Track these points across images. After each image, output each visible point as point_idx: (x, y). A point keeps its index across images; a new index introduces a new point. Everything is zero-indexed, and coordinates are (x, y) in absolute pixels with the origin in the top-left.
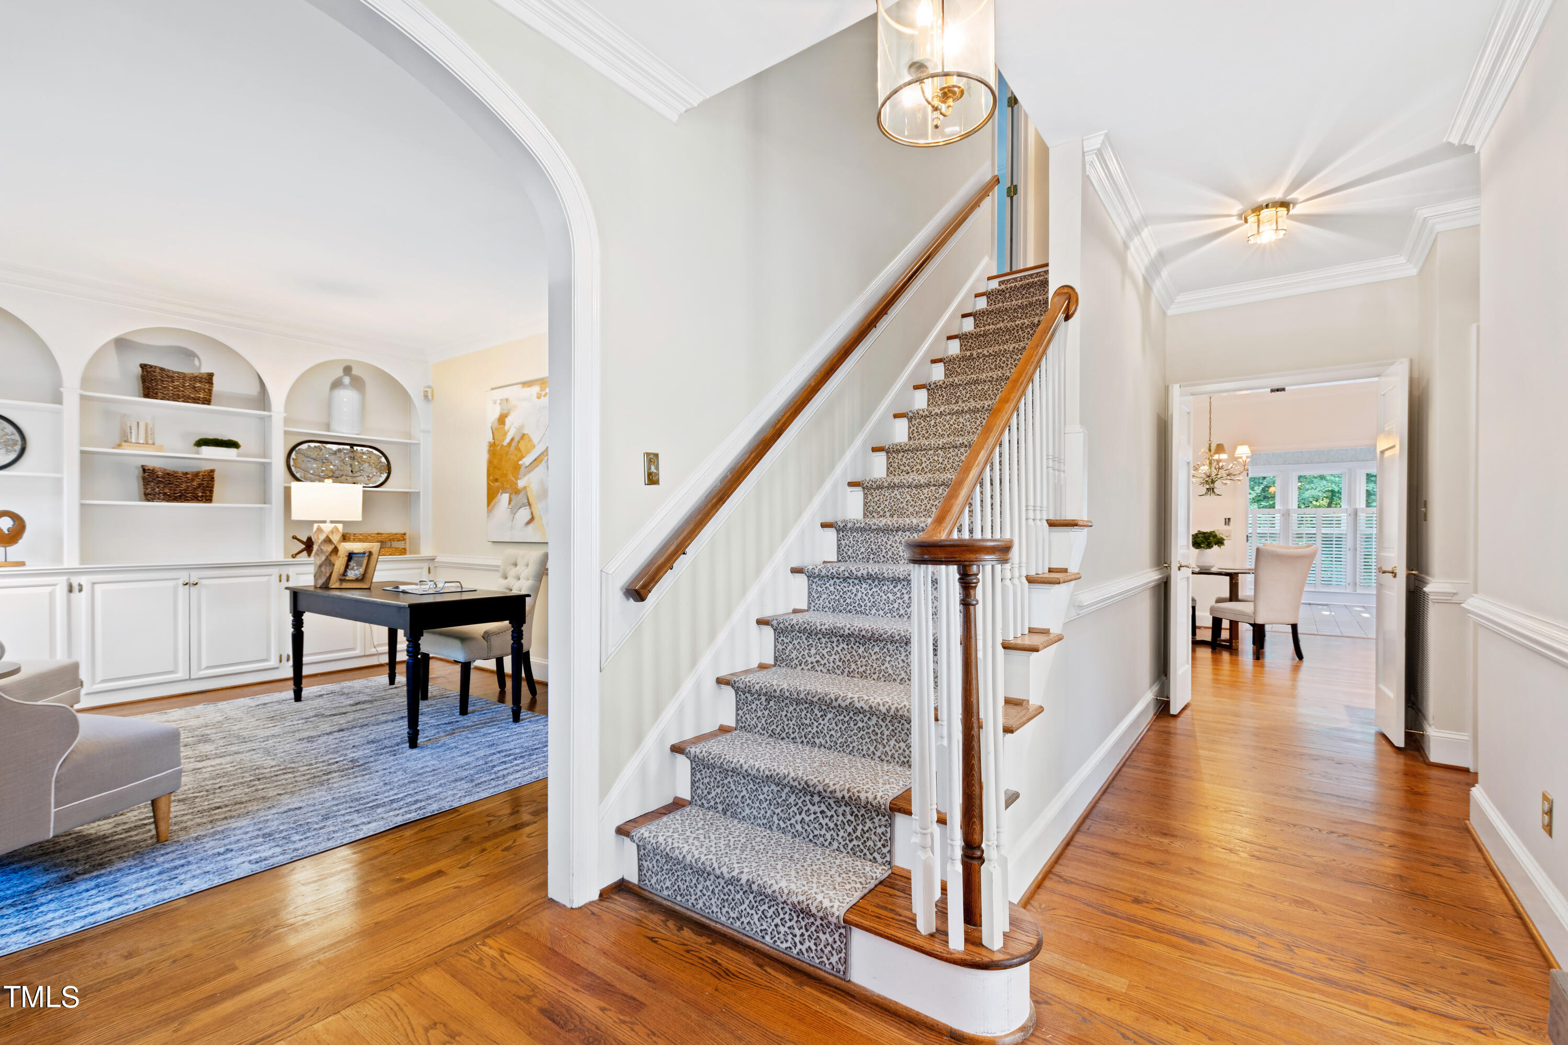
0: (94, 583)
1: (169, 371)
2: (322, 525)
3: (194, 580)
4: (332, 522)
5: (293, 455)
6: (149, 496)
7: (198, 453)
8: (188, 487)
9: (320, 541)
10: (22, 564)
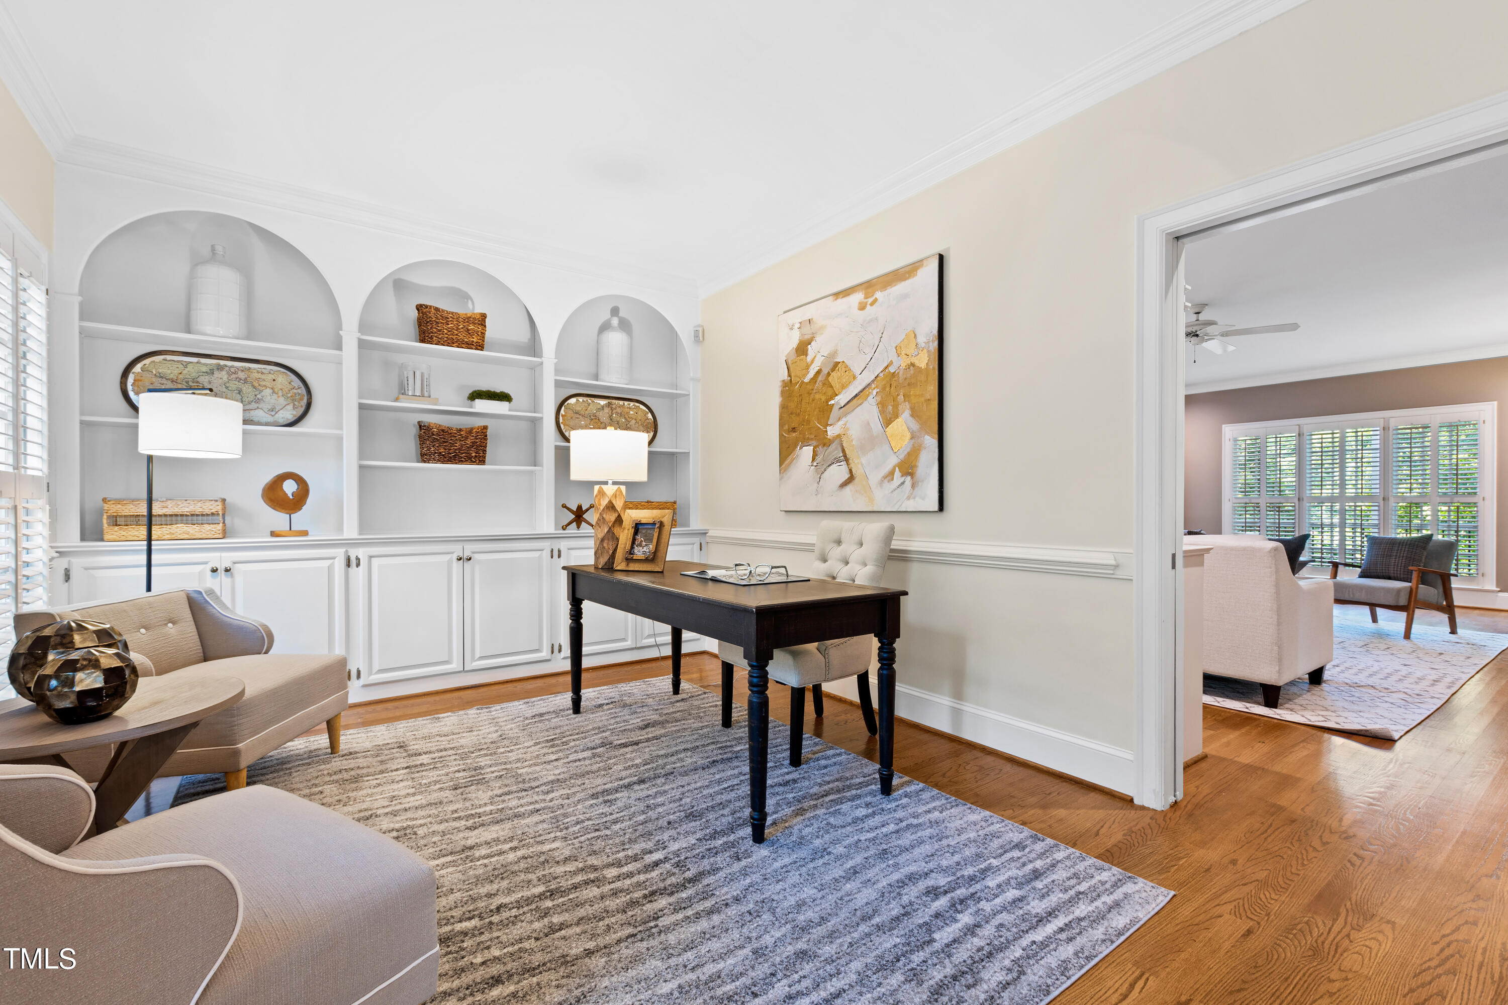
0: (371, 557)
1: (443, 311)
2: (604, 487)
3: (467, 554)
4: (615, 483)
5: (562, 412)
6: (425, 457)
7: (471, 407)
8: (462, 446)
9: (602, 508)
10: (305, 533)
